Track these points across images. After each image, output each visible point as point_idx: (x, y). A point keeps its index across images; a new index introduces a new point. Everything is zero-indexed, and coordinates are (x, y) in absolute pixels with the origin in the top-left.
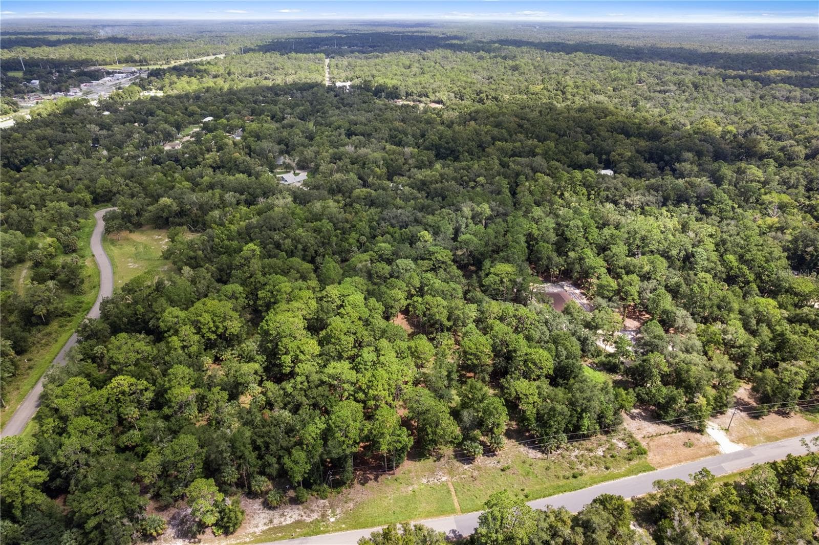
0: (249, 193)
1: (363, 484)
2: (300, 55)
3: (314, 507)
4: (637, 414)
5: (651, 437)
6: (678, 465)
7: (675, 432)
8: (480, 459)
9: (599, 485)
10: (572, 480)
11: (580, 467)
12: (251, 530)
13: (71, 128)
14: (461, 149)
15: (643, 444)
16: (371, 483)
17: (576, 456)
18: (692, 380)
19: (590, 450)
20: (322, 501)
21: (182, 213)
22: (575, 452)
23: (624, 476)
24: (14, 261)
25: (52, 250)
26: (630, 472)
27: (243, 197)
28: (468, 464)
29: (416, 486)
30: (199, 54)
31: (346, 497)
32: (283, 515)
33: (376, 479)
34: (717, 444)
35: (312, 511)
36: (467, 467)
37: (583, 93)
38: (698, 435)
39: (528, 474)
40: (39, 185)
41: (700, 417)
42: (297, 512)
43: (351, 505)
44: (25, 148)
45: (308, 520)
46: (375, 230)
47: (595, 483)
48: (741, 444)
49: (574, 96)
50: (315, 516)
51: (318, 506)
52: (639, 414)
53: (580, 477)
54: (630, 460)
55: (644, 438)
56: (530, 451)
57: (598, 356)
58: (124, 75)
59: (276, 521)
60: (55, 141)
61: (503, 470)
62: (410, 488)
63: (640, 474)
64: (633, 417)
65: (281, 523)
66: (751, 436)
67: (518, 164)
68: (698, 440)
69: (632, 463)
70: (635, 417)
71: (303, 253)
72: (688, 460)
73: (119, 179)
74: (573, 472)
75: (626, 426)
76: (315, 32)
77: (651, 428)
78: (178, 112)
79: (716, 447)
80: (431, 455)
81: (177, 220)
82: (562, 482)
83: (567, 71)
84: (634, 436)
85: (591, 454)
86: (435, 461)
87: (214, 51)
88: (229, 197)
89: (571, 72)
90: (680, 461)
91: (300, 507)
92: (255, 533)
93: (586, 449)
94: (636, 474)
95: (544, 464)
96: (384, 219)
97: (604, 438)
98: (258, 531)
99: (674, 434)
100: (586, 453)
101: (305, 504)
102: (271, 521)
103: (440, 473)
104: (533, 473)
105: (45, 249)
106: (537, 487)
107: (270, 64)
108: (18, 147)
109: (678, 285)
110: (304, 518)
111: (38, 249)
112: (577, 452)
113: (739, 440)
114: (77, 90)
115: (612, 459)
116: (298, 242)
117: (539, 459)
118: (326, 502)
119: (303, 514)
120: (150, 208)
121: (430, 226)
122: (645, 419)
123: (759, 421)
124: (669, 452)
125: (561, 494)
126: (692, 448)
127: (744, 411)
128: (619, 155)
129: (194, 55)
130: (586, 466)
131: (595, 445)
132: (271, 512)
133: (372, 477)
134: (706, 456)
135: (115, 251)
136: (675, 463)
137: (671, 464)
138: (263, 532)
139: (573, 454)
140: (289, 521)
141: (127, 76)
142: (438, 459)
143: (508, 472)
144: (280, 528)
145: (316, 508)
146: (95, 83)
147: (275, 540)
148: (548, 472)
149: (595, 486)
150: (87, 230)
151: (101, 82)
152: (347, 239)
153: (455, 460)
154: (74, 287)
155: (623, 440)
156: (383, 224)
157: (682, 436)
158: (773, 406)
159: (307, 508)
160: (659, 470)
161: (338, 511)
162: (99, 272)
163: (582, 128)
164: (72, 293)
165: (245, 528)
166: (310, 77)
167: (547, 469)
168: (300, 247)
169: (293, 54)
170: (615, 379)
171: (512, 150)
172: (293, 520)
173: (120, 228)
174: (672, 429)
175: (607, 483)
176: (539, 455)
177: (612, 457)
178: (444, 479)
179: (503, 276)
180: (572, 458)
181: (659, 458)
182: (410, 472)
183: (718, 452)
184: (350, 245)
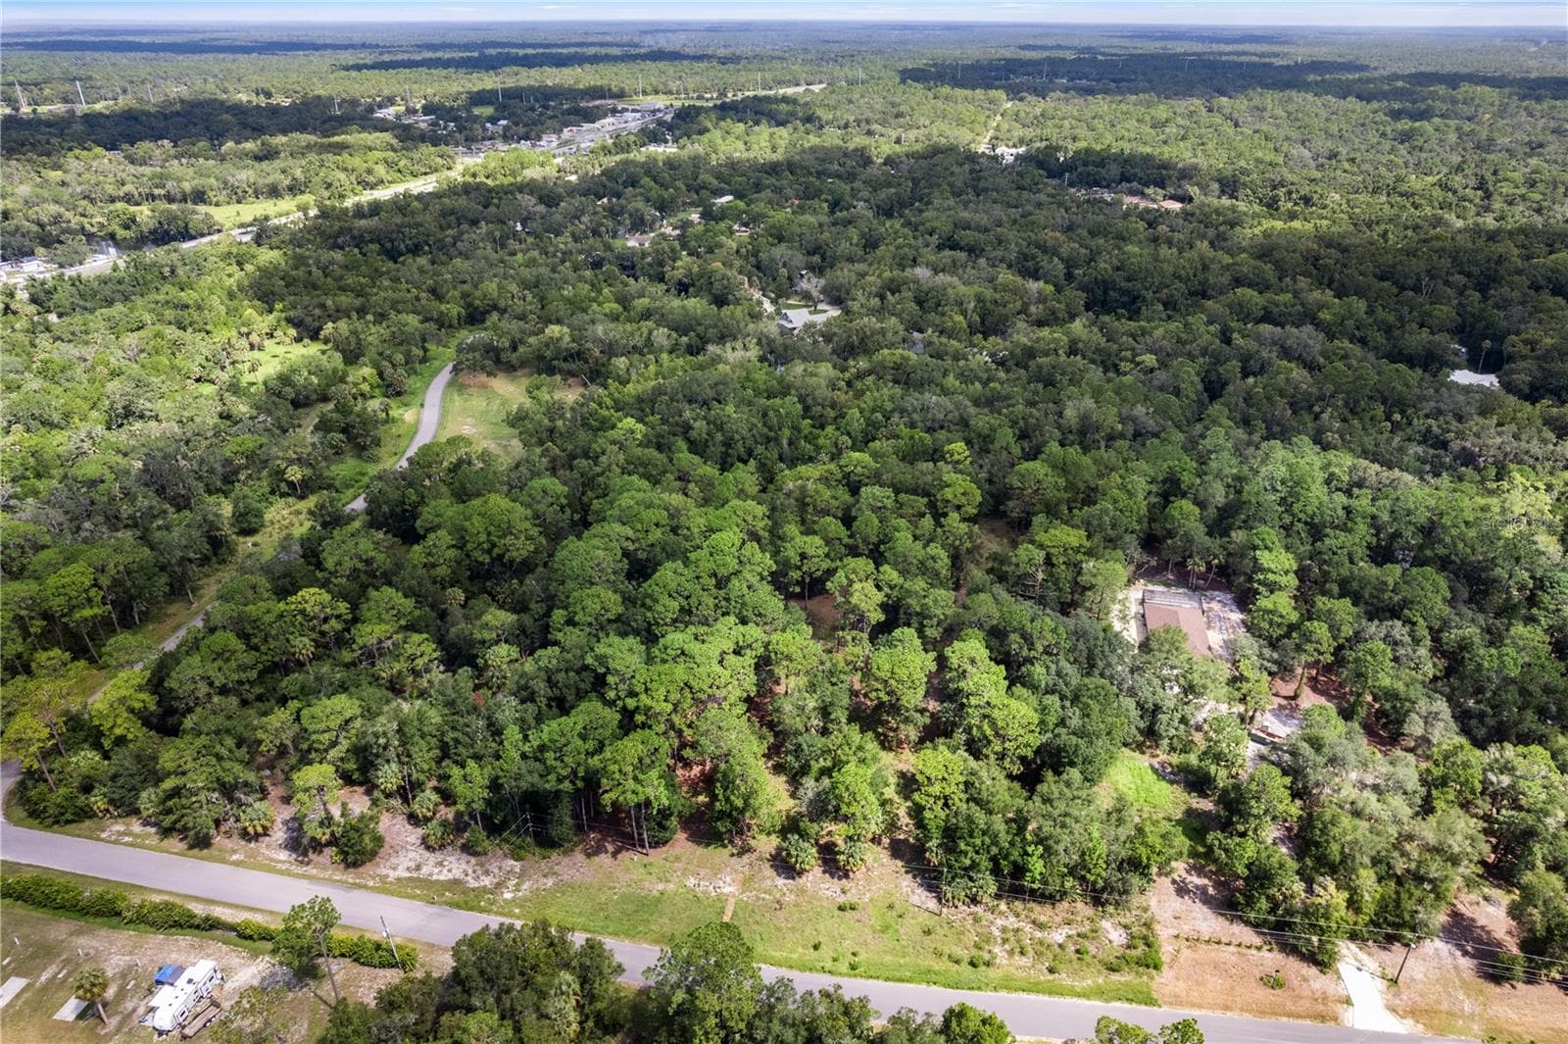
0: (698, 335)
1: (589, 856)
2: (960, 92)
3: (494, 867)
4: (1197, 887)
5: (1193, 941)
6: (1218, 1013)
7: (1259, 948)
8: (815, 877)
9: (1014, 995)
10: (965, 968)
11: (997, 950)
12: (385, 872)
13: (500, 199)
14: (1149, 295)
15: (1166, 950)
16: (604, 859)
17: (1004, 930)
18: (1335, 847)
19: (1041, 926)
20: (512, 862)
21: (578, 355)
22: (1007, 918)
23: (1079, 995)
24: (314, 397)
25: (365, 387)
26: (1100, 993)
27: (685, 339)
28: (787, 878)
29: (671, 887)
30: (780, 83)
31: (551, 868)
32: (441, 864)
33: (614, 855)
34: (1348, 1001)
35: (487, 873)
36: (781, 881)
37: (1537, 197)
38: (1313, 971)
39: (885, 929)
40: (404, 286)
41: (1322, 931)
42: (464, 866)
43: (550, 882)
44: (418, 225)
45: (473, 884)
46: (878, 429)
47: (1008, 988)
48: (1409, 1022)
49: (1510, 204)
50: (487, 881)
51: (500, 868)
52: (1203, 890)
53: (984, 968)
54: (1113, 970)
55: (1177, 937)
56: (920, 891)
57: (1184, 751)
58: (638, 115)
59: (425, 870)
60: (465, 218)
61: (841, 908)
62: (661, 887)
63: (1118, 1004)
64: (1182, 890)
65: (431, 875)
66: (1451, 1014)
67: (1258, 338)
68: (1305, 980)
69: (1115, 977)
70: (1188, 891)
71: (723, 449)
72: (1250, 1011)
73: (514, 288)
74: (974, 952)
75: (1153, 903)
76: (1022, 48)
77: (1206, 921)
78: (680, 184)
79: (1340, 1008)
80: (731, 842)
81: (565, 366)
82: (944, 965)
83: (1541, 145)
84: (1157, 927)
85: (1038, 934)
86: (733, 855)
87: (810, 78)
88: (661, 335)
89: (1551, 148)
90: (1227, 1008)
91: (473, 860)
92: (387, 876)
93: (1034, 922)
94: (1106, 1001)
95: (932, 922)
96: (902, 411)
97: (1089, 911)
98: (392, 875)
99: (1254, 951)
100: (1028, 928)
101: (483, 859)
102: (418, 868)
103: (728, 879)
104: (897, 931)
105: (356, 385)
106: (888, 958)
107: (893, 105)
108: (409, 226)
109: (1464, 646)
110: (469, 878)
111: (346, 383)
112: (1011, 922)
113: (1413, 1013)
114: (554, 137)
115: (1075, 957)
116: (720, 428)
117: (927, 910)
118: (517, 866)
119: (470, 871)
120: (532, 340)
121: (979, 435)
122: (1207, 900)
123: (1498, 990)
124: (1215, 982)
125: (924, 986)
126: (1278, 991)
127: (1473, 956)
128: (1526, 342)
129: (772, 84)
130: (1011, 953)
131: (1058, 919)
132: (427, 854)
133: (610, 848)
134: (1299, 1016)
135: (458, 401)
136: (1211, 1007)
137: (1200, 1006)
138: (399, 879)
139: (999, 922)
140: (445, 876)
141: (643, 117)
142: (740, 854)
143: (849, 914)
144: (427, 883)
145: (496, 871)
146: (587, 126)
147: (408, 896)
148: (927, 940)
149: (1003, 994)
150: (437, 363)
151: (597, 125)
152: (816, 438)
153: (768, 865)
154: (364, 448)
155: (1126, 927)
156: (895, 418)
157: (1272, 959)
158: (1548, 966)
159: (482, 865)
160: (1165, 1008)
161: (526, 886)
162: (415, 433)
163: (1469, 275)
164: (359, 457)
165: (378, 865)
166: (949, 133)
167: (928, 932)
168: (719, 437)
169: (946, 90)
170: (1195, 806)
171: (1265, 308)
172: (450, 876)
173: (475, 368)
174: (1257, 940)
175: (1033, 997)
176: (932, 904)
177: (1078, 951)
178: (727, 890)
179: (1052, 551)
180: (993, 929)
181: (1181, 987)
182: (677, 859)
183: (1336, 1019)
184: (818, 448)
